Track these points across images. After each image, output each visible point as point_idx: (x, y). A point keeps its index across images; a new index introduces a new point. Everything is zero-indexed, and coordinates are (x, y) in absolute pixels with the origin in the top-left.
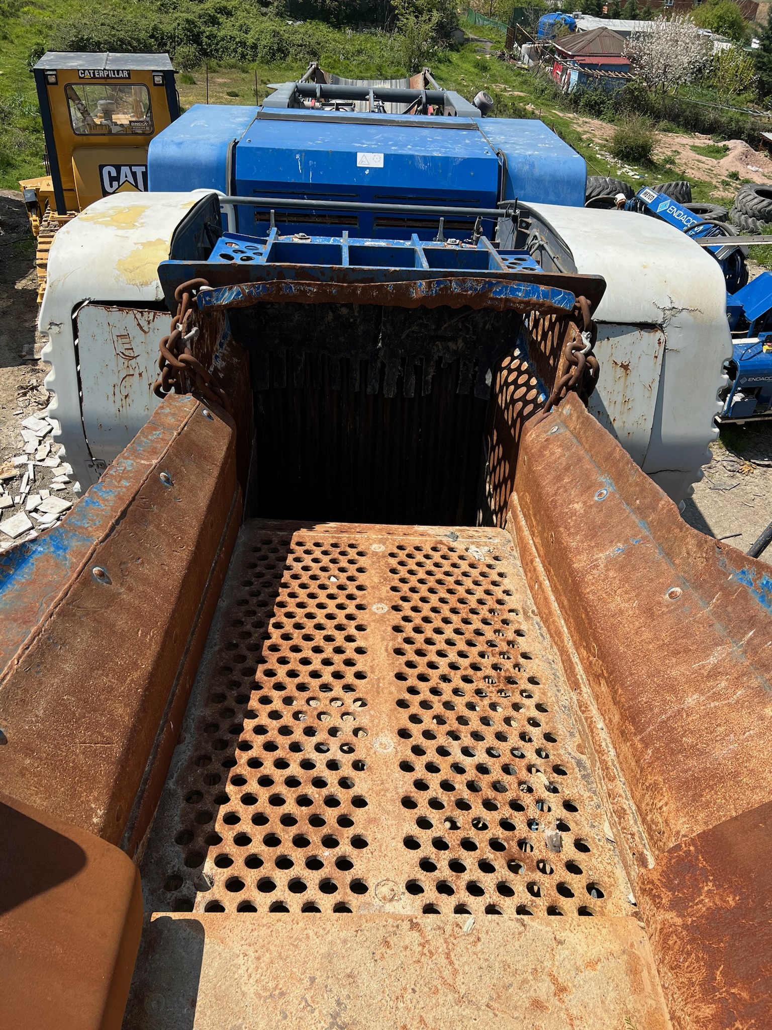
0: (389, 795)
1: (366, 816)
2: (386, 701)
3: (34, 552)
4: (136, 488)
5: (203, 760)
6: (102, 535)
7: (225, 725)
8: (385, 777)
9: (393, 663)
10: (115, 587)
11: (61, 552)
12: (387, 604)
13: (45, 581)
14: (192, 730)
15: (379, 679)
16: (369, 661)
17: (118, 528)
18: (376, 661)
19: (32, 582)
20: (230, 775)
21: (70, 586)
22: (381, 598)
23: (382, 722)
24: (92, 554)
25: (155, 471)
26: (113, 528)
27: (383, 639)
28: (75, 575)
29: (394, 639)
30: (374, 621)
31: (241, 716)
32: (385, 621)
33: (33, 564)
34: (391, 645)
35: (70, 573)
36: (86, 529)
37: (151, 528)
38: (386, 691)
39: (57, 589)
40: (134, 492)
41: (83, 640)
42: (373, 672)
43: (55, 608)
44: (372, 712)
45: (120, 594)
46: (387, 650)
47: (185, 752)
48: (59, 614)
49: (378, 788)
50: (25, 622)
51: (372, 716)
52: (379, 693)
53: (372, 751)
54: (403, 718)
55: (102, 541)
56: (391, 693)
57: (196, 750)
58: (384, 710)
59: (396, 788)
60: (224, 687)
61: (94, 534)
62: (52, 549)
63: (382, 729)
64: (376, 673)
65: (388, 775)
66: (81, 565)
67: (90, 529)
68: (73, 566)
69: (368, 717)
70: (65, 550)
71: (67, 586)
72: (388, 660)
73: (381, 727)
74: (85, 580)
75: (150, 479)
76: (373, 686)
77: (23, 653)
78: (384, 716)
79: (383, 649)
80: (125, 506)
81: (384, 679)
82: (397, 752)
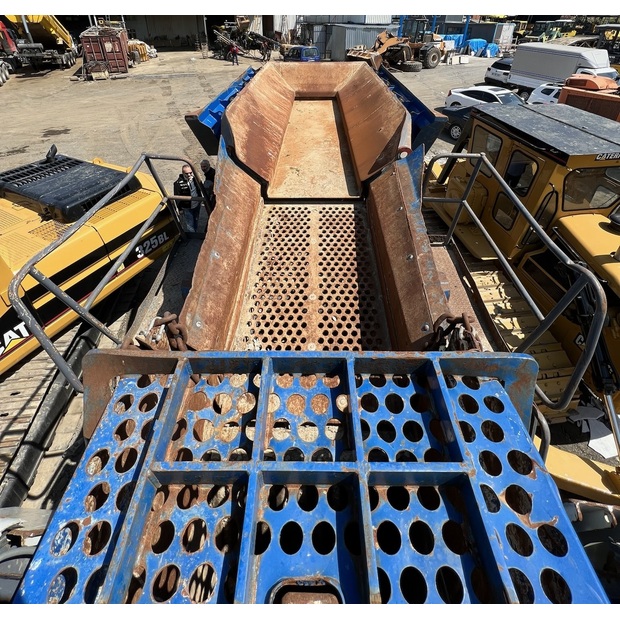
0: (314, 229)
1: (319, 224)
3: (418, 199)
4: (414, 239)
6: (408, 215)
10: (396, 212)
11: (413, 204)
12: (310, 299)
13: (409, 196)
14: (370, 243)
15: (315, 262)
16: (318, 269)
18: (315, 269)
19: (411, 194)
20: (355, 233)
22: (312, 303)
24: (406, 209)
25: (415, 254)
27: (312, 279)
29: (308, 279)
30: (316, 289)
31: (357, 248)
32: (311, 289)
33: (415, 197)
37: (401, 237)
39: (405, 196)
40: (413, 237)
42: (317, 264)
43: (401, 192)
45: (394, 213)
47: (369, 237)
49: (316, 230)
50: (404, 187)
51: (317, 249)
52: (315, 257)
53: (317, 239)
54: (307, 249)
55: (406, 215)
57: (366, 238)
59: (311, 230)
61: (410, 214)
62: (415, 203)
64: (315, 264)
65: (313, 233)
66: (405, 204)
67: (412, 214)
68: (407, 203)
69: (319, 249)
71: (403, 198)
72: (311, 270)
73: (314, 246)
74: (402, 204)
76: (317, 259)
77: (399, 182)
79: (312, 275)
81: (313, 262)
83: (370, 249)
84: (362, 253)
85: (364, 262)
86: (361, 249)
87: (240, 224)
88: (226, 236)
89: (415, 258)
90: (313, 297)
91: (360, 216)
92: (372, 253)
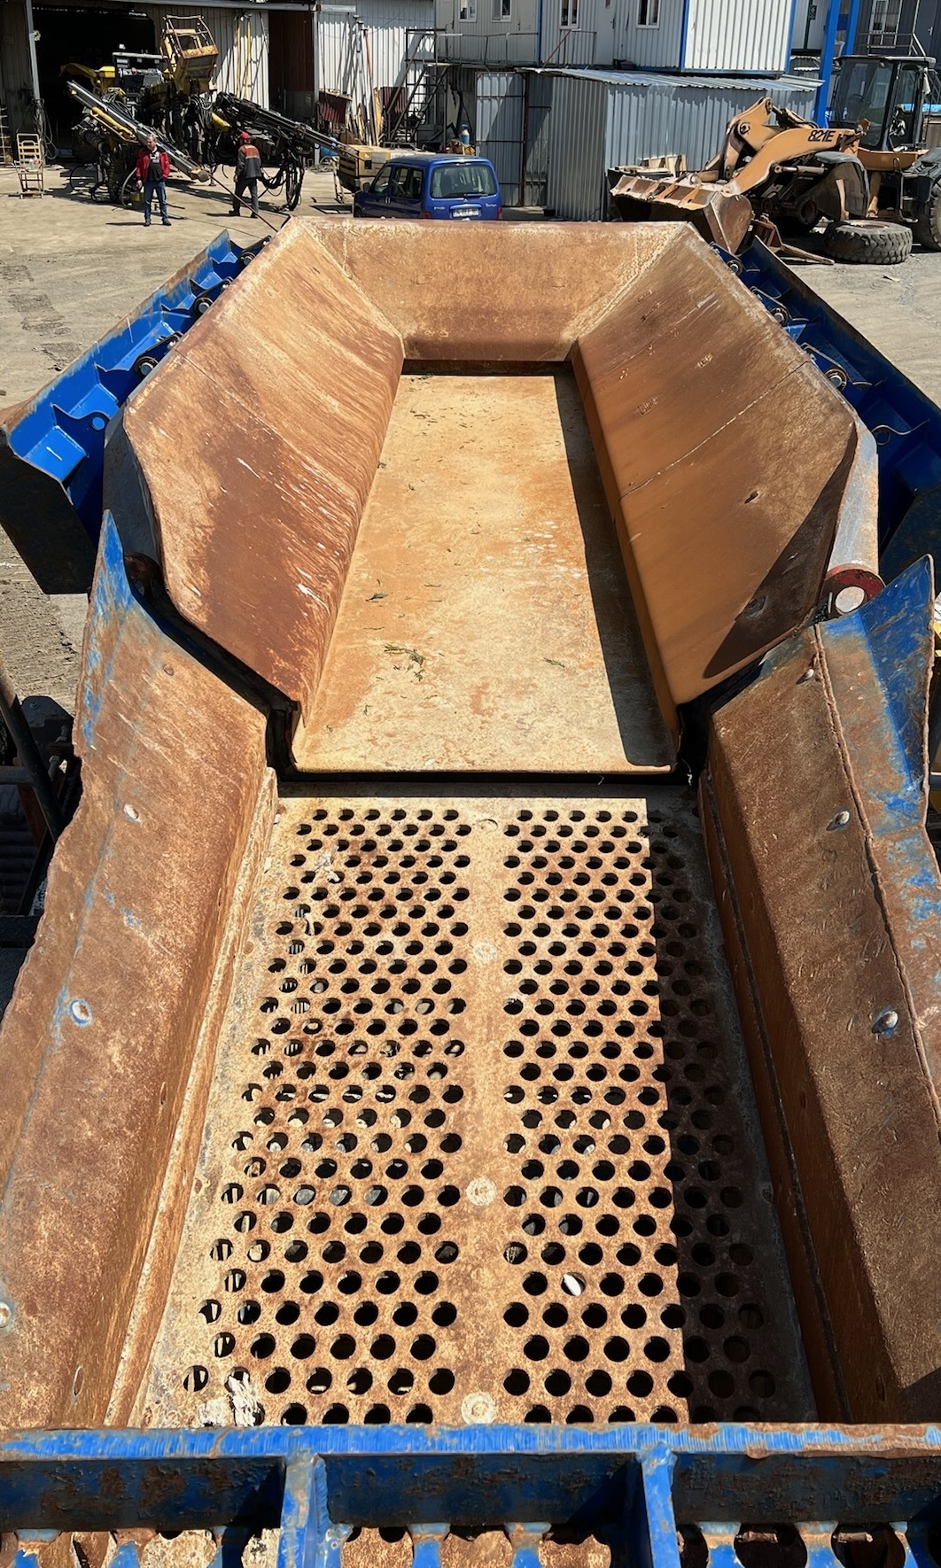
0: (483, 899)
1: (506, 880)
2: (479, 1006)
3: (911, 782)
4: (900, 946)
5: (689, 930)
6: (872, 845)
7: (678, 972)
8: (486, 915)
9: (466, 1068)
10: (823, 832)
11: (891, 800)
12: (468, 1202)
13: (875, 767)
14: (714, 962)
15: (488, 1040)
16: (501, 1071)
17: (869, 876)
18: (491, 1071)
19: (883, 758)
20: (652, 916)
21: (849, 777)
22: (478, 1217)
23: (486, 977)
24: (862, 820)
25: (906, 1006)
26: (873, 869)
27: (478, 1116)
28: (855, 788)
29: (461, 1116)
30: (493, 1157)
31: (664, 984)
32: (474, 1156)
33: (900, 772)
34: (466, 1104)
35: (861, 787)
36: (895, 842)
37: (846, 936)
38: (479, 1021)
39: (857, 767)
40: (896, 937)
41: (807, 768)
42: (496, 1051)
43: (842, 752)
44: (498, 990)
45: (814, 836)
46: (474, 1093)
47: (711, 937)
48: (836, 752)
49: (493, 905)
50: (853, 729)
51: (499, 985)
52: (489, 1018)
53: (498, 942)
54: (458, 983)
55: (866, 843)
56: (472, 1018)
57: (700, 940)
58: (483, 994)
59: (474, 905)
60: (700, 1024)
61: (881, 842)
62: (900, 796)
63: (485, 969)
64: (491, 1049)
65: (481, 917)
66: (860, 800)
67: (891, 844)
68: (866, 796)
69: (504, 984)
70: (890, 805)
71: (852, 774)
72: (472, 1074)
73: (487, 971)
74: (845, 797)
75: (898, 984)
76: (497, 1028)
77: (832, 711)
78: (483, 986)
79: (479, 1096)
80: (886, 905)
81: (481, 1040)
82: (470, 942)
83: (716, 986)
84: (683, 1002)
85: (691, 1043)
86: (680, 987)
87: (179, 881)
88: (118, 929)
89: (905, 1024)
90: (482, 1193)
91: (676, 847)
92: (725, 1005)
